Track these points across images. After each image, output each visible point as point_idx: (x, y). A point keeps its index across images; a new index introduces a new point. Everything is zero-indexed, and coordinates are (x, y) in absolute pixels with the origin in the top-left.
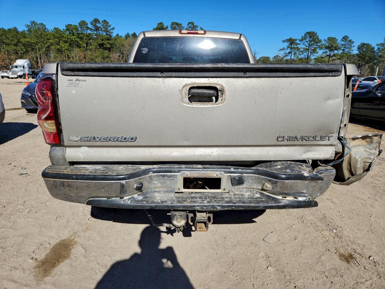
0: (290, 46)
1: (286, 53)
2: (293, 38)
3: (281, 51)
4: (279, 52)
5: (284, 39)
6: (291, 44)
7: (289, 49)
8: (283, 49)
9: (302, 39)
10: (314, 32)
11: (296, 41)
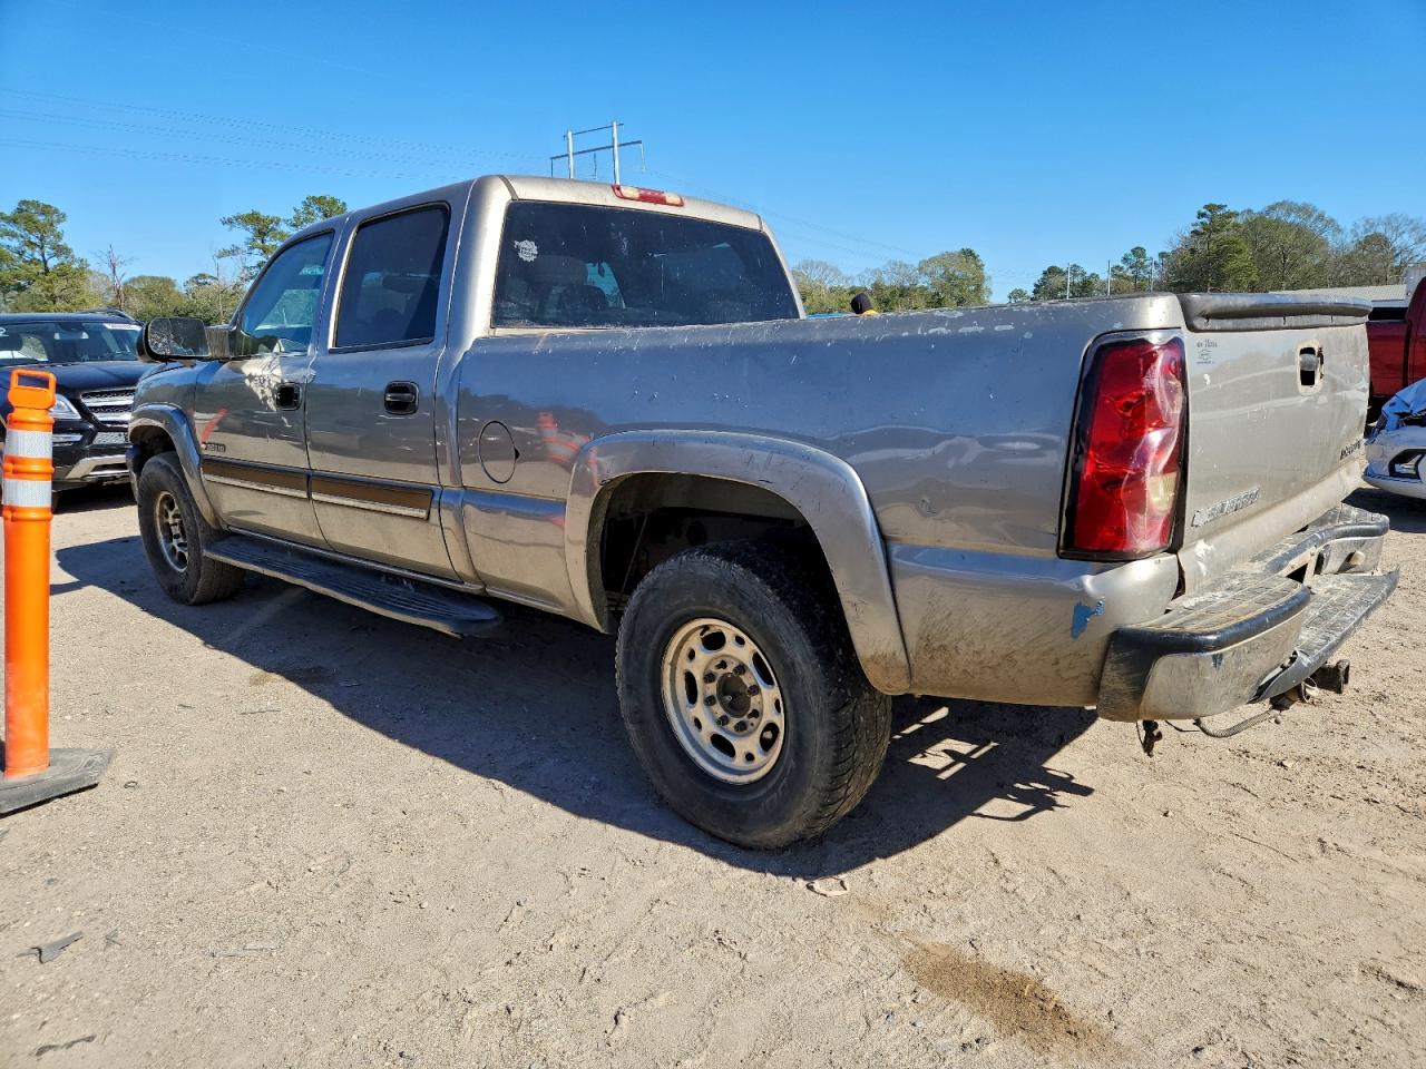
0: (259, 242)
1: (248, 265)
2: (264, 213)
3: (227, 260)
4: (219, 261)
5: (229, 215)
6: (261, 234)
7: (256, 251)
8: (233, 252)
9: (297, 218)
10: (334, 201)
11: (277, 224)
